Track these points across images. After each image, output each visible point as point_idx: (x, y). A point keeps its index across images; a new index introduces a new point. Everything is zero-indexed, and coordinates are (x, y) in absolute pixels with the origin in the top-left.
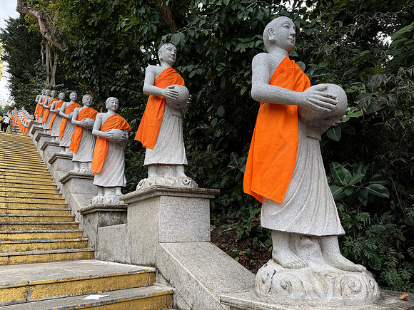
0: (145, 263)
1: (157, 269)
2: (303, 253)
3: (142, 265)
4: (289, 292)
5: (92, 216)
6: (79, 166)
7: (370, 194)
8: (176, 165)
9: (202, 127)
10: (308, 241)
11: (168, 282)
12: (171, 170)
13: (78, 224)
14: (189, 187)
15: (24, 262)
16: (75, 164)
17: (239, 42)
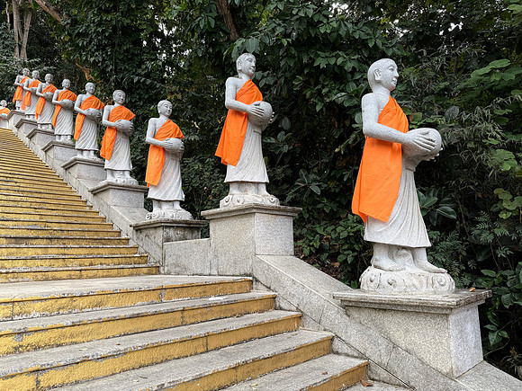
0: (237, 273)
1: (254, 277)
2: (400, 260)
3: (233, 276)
4: (394, 286)
5: (152, 231)
6: (113, 175)
7: (439, 215)
8: (258, 183)
9: (269, 141)
10: (404, 251)
11: (270, 288)
12: (253, 187)
13: (128, 240)
14: (274, 204)
15: (95, 277)
16: (108, 172)
17: (318, 56)
